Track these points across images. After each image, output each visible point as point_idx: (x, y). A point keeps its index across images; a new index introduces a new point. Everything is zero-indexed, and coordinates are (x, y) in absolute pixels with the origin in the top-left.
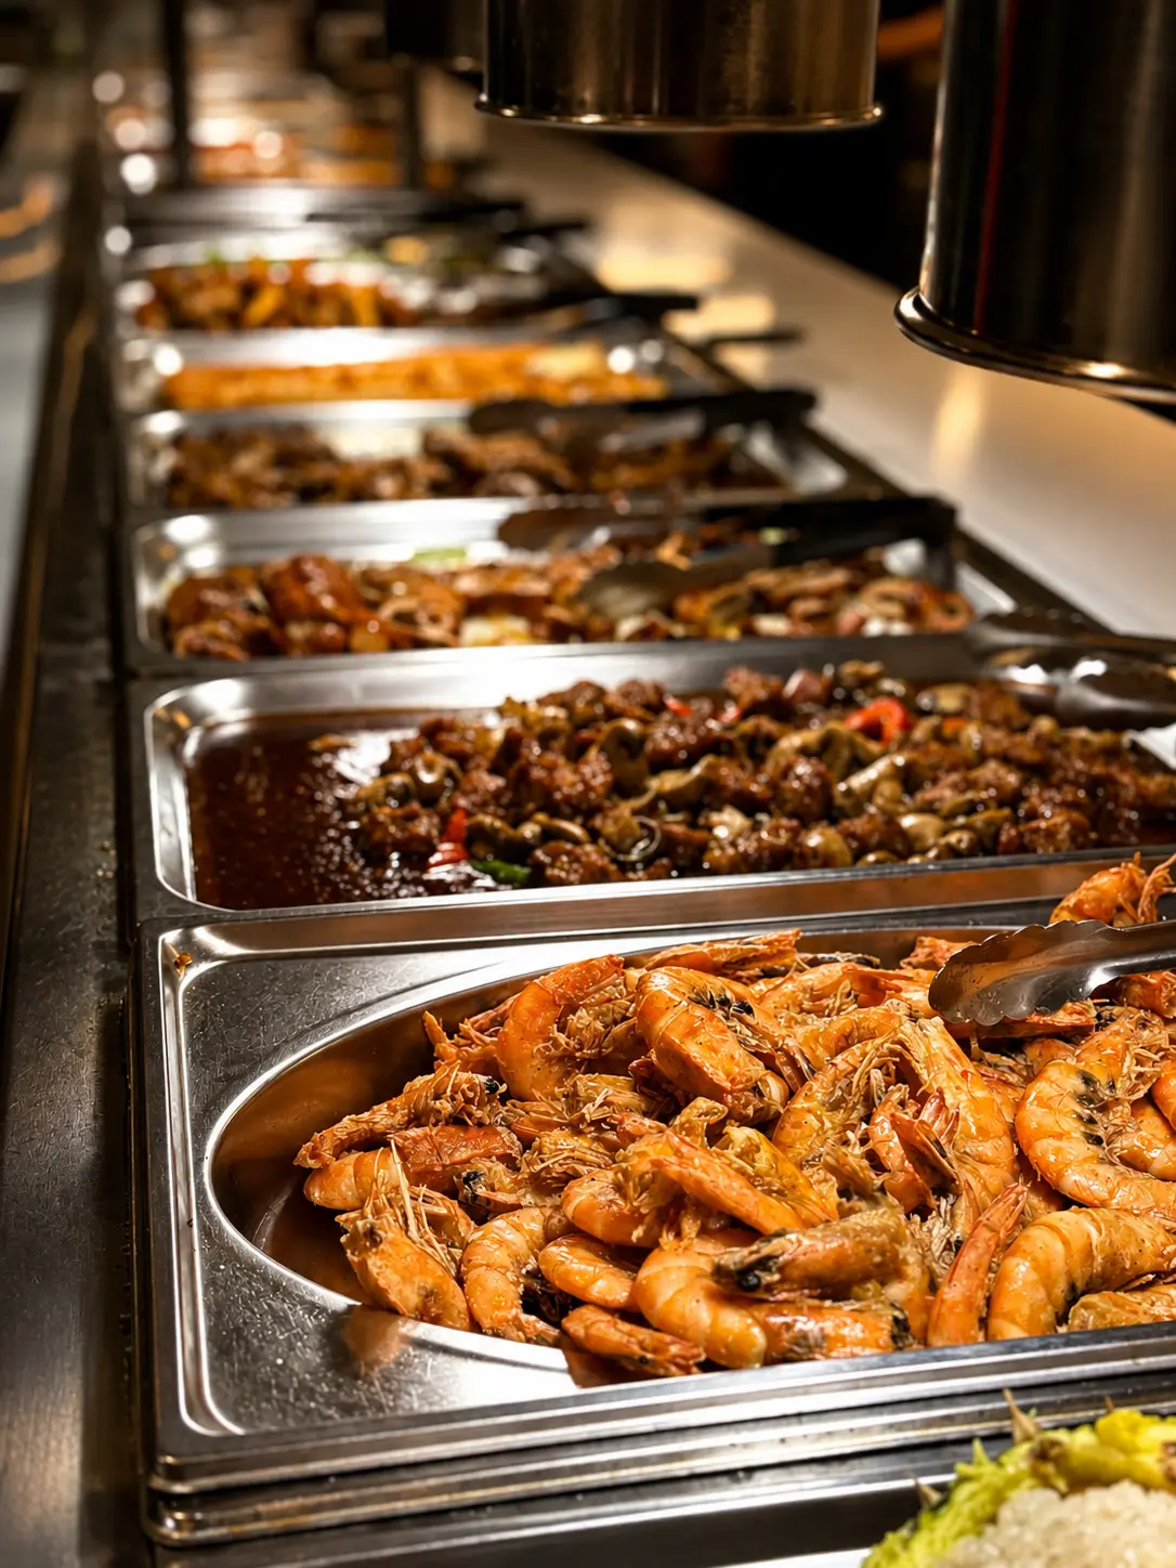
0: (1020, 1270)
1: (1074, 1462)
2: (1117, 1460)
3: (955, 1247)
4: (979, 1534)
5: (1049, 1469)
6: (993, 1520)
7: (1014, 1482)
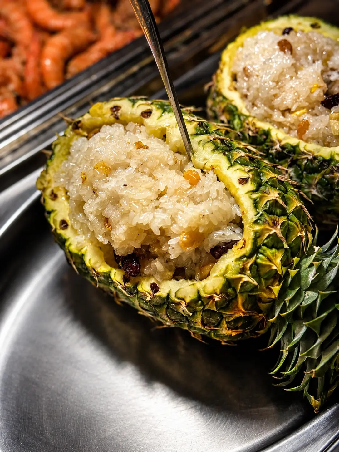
0: (48, 63)
1: (87, 126)
2: (99, 120)
3: (24, 63)
4: (67, 159)
5: (80, 131)
6: (69, 153)
7: (71, 140)
